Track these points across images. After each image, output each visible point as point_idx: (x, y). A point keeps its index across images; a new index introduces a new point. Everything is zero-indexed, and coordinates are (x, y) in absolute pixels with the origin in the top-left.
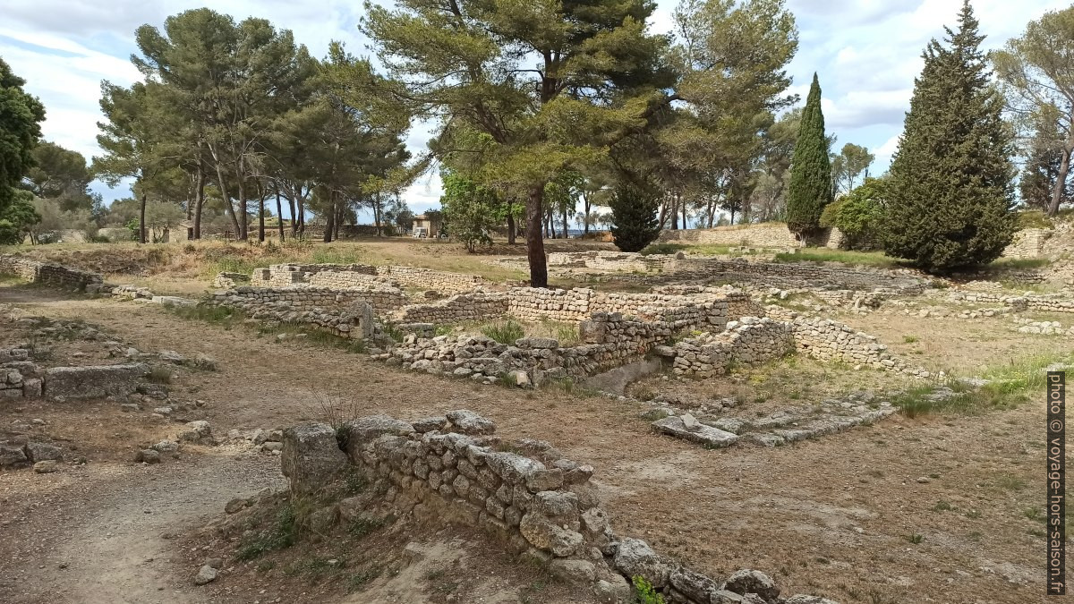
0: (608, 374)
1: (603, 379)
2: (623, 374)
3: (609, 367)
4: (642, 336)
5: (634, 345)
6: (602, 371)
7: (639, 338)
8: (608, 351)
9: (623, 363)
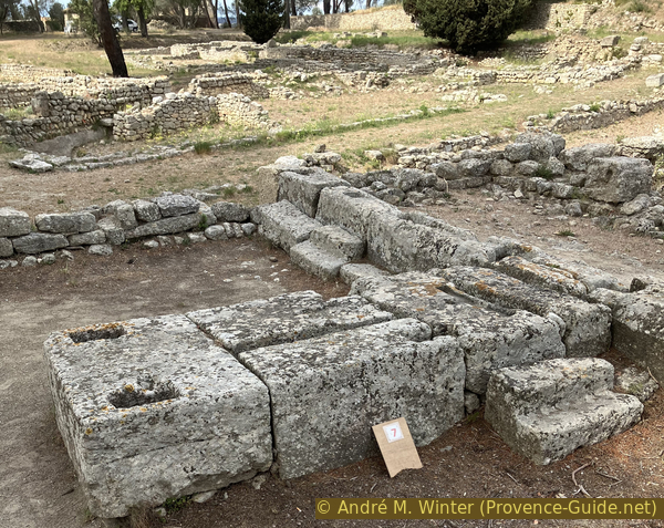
0: (55, 140)
1: (49, 144)
2: (69, 140)
3: (55, 135)
4: (85, 111)
5: (79, 119)
6: (49, 138)
7: (83, 113)
8: (53, 123)
9: (70, 132)
